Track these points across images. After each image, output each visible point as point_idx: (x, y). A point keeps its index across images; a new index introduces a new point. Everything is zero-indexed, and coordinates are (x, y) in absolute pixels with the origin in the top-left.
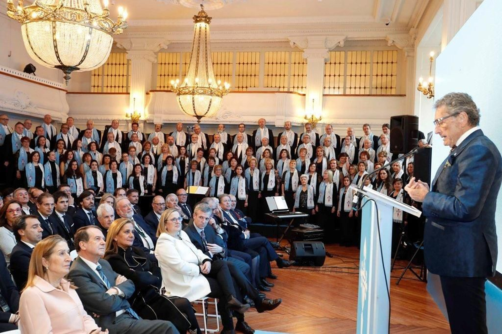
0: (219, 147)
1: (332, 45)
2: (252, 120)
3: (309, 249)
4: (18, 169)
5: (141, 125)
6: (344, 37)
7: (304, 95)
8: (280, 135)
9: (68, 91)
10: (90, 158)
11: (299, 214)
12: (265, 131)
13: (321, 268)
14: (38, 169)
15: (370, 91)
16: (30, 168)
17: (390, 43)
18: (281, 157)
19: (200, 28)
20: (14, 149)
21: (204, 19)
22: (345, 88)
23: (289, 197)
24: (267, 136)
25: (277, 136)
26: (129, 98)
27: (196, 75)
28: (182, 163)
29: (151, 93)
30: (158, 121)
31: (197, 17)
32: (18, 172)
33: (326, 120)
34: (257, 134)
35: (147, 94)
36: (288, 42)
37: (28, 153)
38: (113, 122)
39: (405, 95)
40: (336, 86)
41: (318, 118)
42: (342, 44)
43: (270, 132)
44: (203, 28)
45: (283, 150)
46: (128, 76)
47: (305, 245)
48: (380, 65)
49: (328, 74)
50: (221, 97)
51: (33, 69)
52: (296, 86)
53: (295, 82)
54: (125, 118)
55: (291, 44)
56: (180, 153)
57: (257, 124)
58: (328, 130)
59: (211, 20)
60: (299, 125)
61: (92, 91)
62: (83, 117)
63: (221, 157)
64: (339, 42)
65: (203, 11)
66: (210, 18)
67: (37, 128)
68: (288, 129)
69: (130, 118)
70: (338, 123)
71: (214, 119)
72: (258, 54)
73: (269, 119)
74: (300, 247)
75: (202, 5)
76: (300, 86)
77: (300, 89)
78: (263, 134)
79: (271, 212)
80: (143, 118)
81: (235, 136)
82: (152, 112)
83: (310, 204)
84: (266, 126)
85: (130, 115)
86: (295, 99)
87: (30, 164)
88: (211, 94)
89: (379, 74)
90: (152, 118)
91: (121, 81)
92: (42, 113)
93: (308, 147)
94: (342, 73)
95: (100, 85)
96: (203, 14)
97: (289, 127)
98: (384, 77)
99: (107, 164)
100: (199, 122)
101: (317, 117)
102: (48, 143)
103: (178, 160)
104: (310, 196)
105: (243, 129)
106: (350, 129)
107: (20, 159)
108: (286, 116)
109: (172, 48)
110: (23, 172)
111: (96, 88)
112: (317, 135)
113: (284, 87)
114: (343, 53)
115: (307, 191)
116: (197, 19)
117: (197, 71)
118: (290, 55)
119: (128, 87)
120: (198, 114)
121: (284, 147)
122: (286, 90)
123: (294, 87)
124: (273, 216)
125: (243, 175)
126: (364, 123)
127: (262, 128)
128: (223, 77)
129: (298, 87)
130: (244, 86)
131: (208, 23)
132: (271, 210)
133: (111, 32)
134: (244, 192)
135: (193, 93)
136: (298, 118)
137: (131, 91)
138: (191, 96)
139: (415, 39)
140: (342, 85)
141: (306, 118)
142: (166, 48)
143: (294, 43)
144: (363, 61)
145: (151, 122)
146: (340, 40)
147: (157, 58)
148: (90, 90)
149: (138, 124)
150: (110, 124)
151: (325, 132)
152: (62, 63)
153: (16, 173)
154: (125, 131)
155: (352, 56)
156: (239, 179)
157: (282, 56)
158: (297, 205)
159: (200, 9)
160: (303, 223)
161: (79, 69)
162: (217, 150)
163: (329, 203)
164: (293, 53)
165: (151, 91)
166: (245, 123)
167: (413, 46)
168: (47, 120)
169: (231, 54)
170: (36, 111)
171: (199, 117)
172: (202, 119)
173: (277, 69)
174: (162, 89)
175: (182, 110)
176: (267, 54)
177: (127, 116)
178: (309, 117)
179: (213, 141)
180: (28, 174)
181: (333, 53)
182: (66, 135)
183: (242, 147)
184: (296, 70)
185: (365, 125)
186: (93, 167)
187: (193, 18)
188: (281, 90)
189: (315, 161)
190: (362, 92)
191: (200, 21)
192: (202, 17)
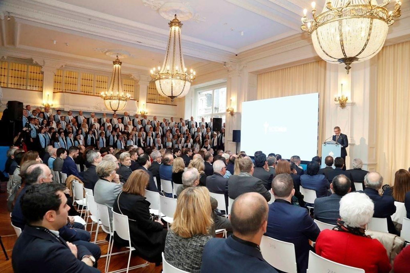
4: (31, 137)
7: (138, 101)
8: (134, 120)
12: (128, 118)
19: (116, 67)
26: (42, 95)
27: (112, 90)
31: (115, 62)
32: (31, 138)
34: (124, 119)
35: (54, 93)
39: (177, 105)
43: (130, 119)
65: (118, 59)
66: (121, 63)
68: (137, 118)
75: (117, 56)
82: (63, 104)
87: (41, 134)
90: (63, 108)
96: (117, 60)
116: (115, 63)
126: (171, 117)
137: (44, 90)
141: (140, 112)
151: (154, 120)
153: (30, 139)
159: (117, 58)
171: (115, 111)
172: (116, 112)
177: (43, 105)
185: (172, 118)
191: (116, 63)
192: (117, 62)
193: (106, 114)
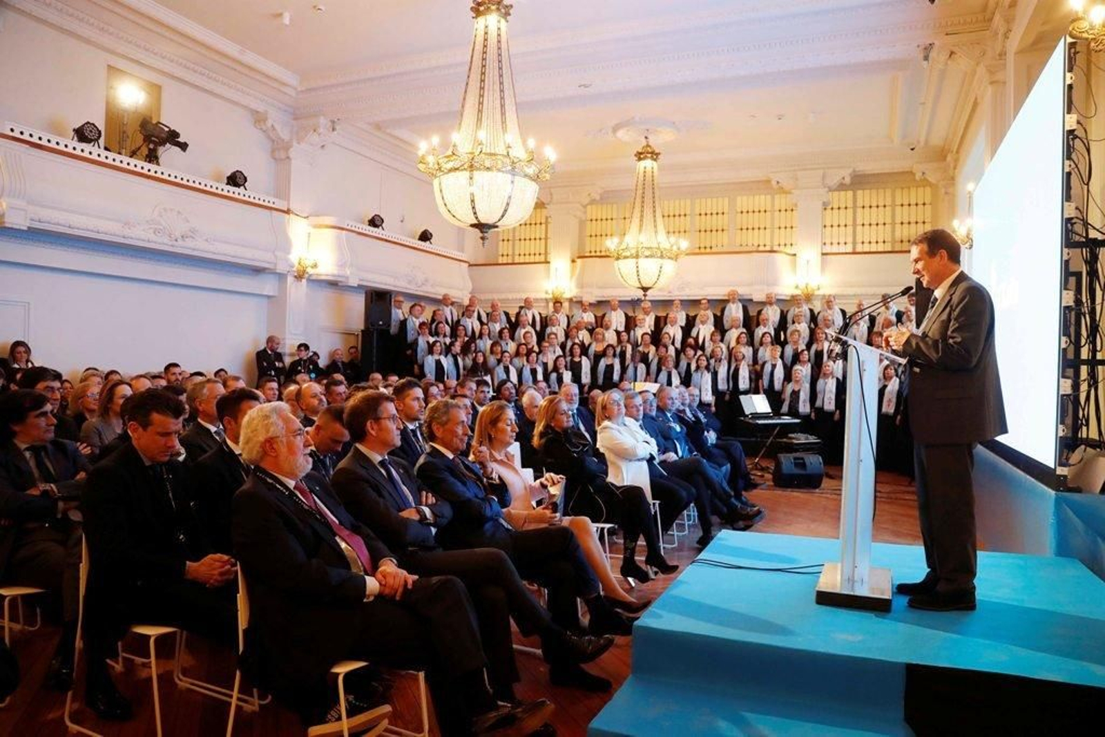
0: (674, 331)
1: (834, 181)
2: (719, 293)
3: (801, 464)
4: (416, 364)
5: (566, 305)
6: (850, 171)
7: (795, 255)
8: (759, 313)
9: (471, 263)
10: (500, 348)
11: (787, 420)
12: (737, 308)
13: (817, 490)
14: (438, 363)
15: (893, 247)
16: (430, 362)
17: (918, 176)
18: (761, 344)
19: (645, 168)
20: (410, 337)
21: (649, 155)
22: (854, 243)
23: (775, 398)
24: (740, 315)
25: (755, 314)
26: (549, 270)
27: (640, 230)
28: (623, 355)
29: (579, 261)
30: (589, 298)
31: (641, 153)
33: (827, 290)
34: (726, 313)
35: (573, 261)
36: (769, 181)
37: (428, 342)
38: (526, 301)
40: (842, 241)
41: (816, 288)
42: (848, 180)
43: (745, 309)
44: (649, 169)
45: (766, 333)
46: (546, 239)
47: (795, 459)
48: (906, 208)
49: (828, 224)
50: (676, 260)
51: (429, 236)
52: (782, 243)
53: (781, 236)
54: (544, 296)
55: (774, 183)
56: (620, 341)
57: (726, 298)
58: (829, 303)
59: (659, 157)
60: (788, 298)
61: (500, 262)
62: (489, 296)
63: (678, 345)
64: (844, 178)
65: (648, 146)
66: (658, 154)
67: (434, 312)
68: (771, 304)
69: (551, 296)
70: (845, 293)
71: (665, 293)
72: (726, 200)
73: (744, 291)
74: (787, 460)
75: (646, 138)
76: (788, 243)
77: (788, 246)
78: (735, 312)
79: (747, 416)
80: (568, 295)
81: (696, 316)
82: (581, 285)
83: (804, 408)
84: (740, 300)
85: (550, 292)
86: (781, 260)
87: (430, 357)
88: (662, 257)
89: (906, 221)
91: (538, 247)
92: (438, 292)
93: (803, 328)
94: (850, 222)
95: (510, 253)
96: (648, 148)
97: (774, 300)
98: (913, 225)
99: (523, 356)
100: (645, 295)
101: (813, 285)
102: (448, 329)
103: (618, 350)
104: (804, 396)
105: (707, 305)
106: (860, 301)
107: (419, 349)
108: (768, 285)
109: (606, 198)
110: (422, 367)
111: (505, 257)
112: (811, 311)
113: (765, 246)
114: (850, 193)
115: (799, 391)
116: (640, 156)
117: (641, 226)
118: (773, 199)
119: (546, 253)
120: (644, 285)
121: (765, 330)
122: (768, 248)
123: (779, 245)
124: (751, 421)
125: (707, 368)
127: (733, 303)
128: (677, 234)
129: (785, 245)
130: (708, 246)
131: (655, 160)
132: (747, 412)
133: (536, 178)
134: (710, 392)
135: (637, 257)
136: (787, 287)
137: (551, 258)
138: (634, 260)
139: (955, 168)
140: (850, 240)
141: (797, 287)
142: (598, 198)
143: (778, 182)
144: (881, 204)
145: (579, 299)
146: (845, 175)
147: (585, 213)
148: (497, 259)
149: (561, 303)
150: (523, 305)
151: (826, 307)
152: (479, 221)
154: (544, 313)
155: (864, 196)
156: (702, 374)
157: (762, 201)
158: (785, 408)
159: (644, 143)
160: (793, 433)
161: (497, 227)
162: (672, 336)
163: (830, 405)
164: (777, 197)
165: (580, 257)
166: (709, 298)
167: (953, 178)
168: (445, 301)
169: (688, 202)
170: (433, 290)
171: (645, 289)
172: (649, 293)
173: (753, 220)
174: (593, 254)
175: (622, 280)
176: (739, 199)
177: (547, 293)
178: (802, 286)
179: (666, 324)
180: (427, 370)
181: (836, 193)
182: (470, 320)
183: (704, 330)
184: (781, 219)
185: (884, 296)
186: (504, 359)
187: (636, 155)
188: (761, 248)
189: (814, 347)
190: (881, 248)
191: (645, 158)
192: (647, 153)
193: (681, 301)
